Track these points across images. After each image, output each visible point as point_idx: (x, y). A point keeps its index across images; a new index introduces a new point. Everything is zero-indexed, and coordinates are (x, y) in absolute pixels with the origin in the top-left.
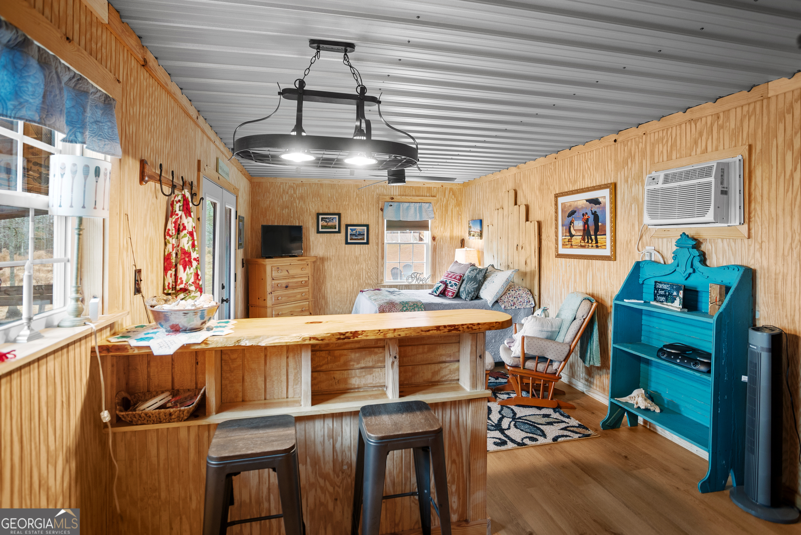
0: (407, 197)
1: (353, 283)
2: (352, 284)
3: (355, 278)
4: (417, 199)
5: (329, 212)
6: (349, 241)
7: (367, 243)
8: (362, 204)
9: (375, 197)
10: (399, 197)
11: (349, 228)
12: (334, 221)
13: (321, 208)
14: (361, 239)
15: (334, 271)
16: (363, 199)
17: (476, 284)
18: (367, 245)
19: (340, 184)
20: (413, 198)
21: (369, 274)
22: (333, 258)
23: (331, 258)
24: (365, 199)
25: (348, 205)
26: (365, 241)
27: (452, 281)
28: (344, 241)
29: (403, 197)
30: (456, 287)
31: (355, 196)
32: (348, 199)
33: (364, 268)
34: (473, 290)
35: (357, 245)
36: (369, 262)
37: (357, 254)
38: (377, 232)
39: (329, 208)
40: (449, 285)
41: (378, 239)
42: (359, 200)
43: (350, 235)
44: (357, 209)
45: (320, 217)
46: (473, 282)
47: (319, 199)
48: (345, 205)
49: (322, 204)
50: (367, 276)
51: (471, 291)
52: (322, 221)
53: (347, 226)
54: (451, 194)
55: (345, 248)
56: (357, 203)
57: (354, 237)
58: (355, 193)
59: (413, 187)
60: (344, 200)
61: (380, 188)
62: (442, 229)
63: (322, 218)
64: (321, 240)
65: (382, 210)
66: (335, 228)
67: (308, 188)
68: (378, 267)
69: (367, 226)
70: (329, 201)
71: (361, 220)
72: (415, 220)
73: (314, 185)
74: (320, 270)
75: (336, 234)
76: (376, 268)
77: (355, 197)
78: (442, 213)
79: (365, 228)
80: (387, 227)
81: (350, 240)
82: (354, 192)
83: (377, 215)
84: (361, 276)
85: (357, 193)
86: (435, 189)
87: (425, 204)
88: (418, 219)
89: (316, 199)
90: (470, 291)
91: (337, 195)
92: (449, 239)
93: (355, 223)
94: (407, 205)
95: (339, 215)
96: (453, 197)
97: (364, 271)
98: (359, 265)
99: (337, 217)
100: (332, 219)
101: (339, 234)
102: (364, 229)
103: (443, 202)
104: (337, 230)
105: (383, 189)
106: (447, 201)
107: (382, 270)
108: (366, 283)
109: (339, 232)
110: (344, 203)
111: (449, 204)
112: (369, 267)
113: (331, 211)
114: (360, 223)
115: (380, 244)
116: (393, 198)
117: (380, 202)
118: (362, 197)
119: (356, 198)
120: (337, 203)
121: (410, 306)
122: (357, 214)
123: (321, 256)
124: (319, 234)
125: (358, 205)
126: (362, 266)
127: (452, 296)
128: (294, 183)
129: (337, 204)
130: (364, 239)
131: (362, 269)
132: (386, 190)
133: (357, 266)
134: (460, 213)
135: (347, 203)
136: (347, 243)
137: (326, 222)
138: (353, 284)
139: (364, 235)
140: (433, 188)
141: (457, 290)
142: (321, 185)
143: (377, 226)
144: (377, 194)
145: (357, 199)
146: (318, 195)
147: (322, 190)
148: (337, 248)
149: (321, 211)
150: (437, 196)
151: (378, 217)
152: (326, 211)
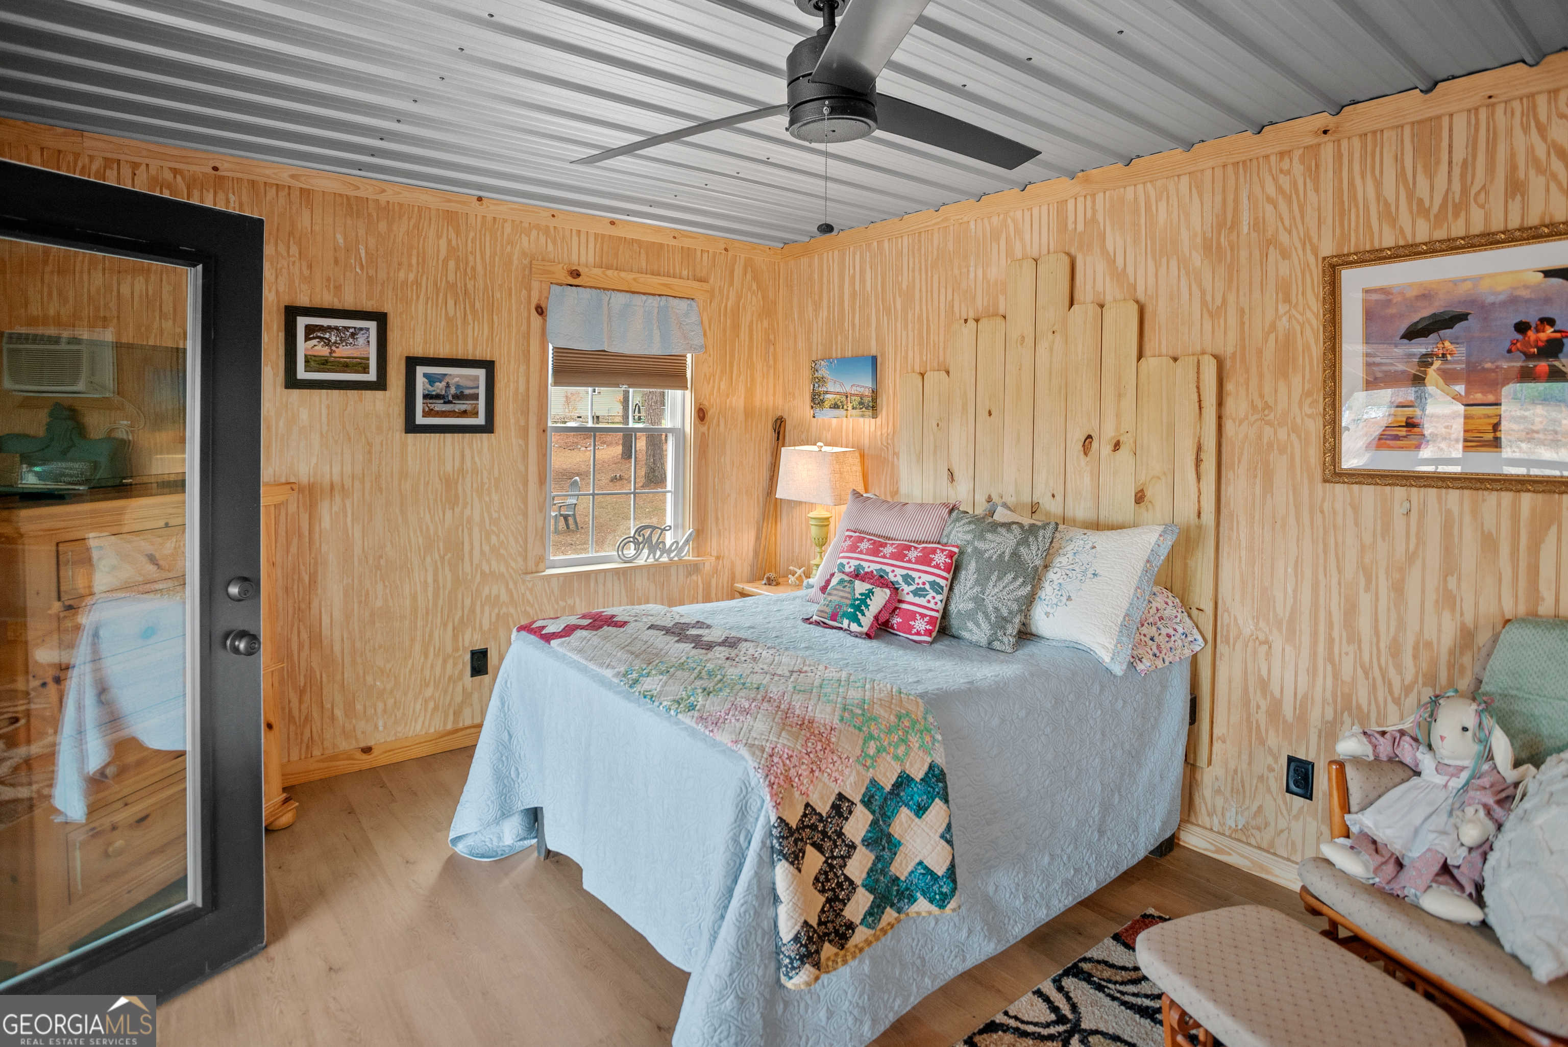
0: (623, 274)
1: (435, 574)
2: (430, 580)
3: (442, 559)
4: (653, 283)
5: (338, 305)
6: (420, 420)
7: (488, 428)
8: (470, 285)
9: (515, 262)
10: (597, 271)
11: (420, 371)
12: (361, 340)
13: (304, 287)
14: (464, 414)
15: (358, 535)
16: (474, 269)
17: (1024, 584)
18: (485, 436)
19: (383, 198)
20: (643, 278)
21: (494, 539)
22: (357, 484)
23: (347, 484)
24: (479, 267)
25: (417, 283)
26: (481, 420)
27: (915, 575)
28: (399, 421)
29: (609, 273)
30: (939, 597)
31: (443, 254)
32: (414, 261)
33: (477, 518)
34: (1015, 607)
35: (448, 436)
36: (495, 497)
37: (449, 468)
38: (522, 388)
39: (338, 288)
40: (907, 589)
41: (526, 413)
42: (457, 268)
43: (425, 397)
44: (451, 303)
45: (302, 322)
46: (1010, 576)
47: (294, 250)
48: (405, 283)
49: (306, 272)
50: (486, 548)
51: (1010, 612)
52: (307, 339)
53: (412, 363)
54: (749, 276)
55: (404, 445)
56: (451, 277)
57: (439, 406)
58: (443, 243)
59: (639, 242)
60: (400, 264)
61: (534, 233)
62: (723, 385)
63: (310, 329)
64: (304, 415)
65: (540, 311)
66: (365, 370)
67: (244, 199)
68: (525, 514)
69: (489, 366)
70: (336, 262)
71: (465, 343)
72: (646, 353)
73: (272, 193)
74: (300, 536)
75: (368, 394)
76: (520, 518)
77: (442, 257)
78: (725, 332)
79: (481, 373)
80: (556, 372)
81: (426, 414)
82: (439, 237)
83: (524, 328)
84: (467, 547)
85: (449, 241)
86: (705, 255)
87: (676, 301)
88: (656, 349)
89: (282, 248)
90: (1005, 612)
91: (372, 241)
92: (741, 417)
93: (444, 351)
94: (622, 298)
95: (381, 319)
96: (754, 287)
97: (476, 530)
98: (458, 510)
99: (372, 325)
100: (353, 335)
101: (379, 394)
102: (477, 378)
103: (727, 299)
104: (372, 376)
105: (542, 239)
106: (739, 298)
107: (540, 524)
108: (483, 572)
109: (380, 384)
110: (402, 275)
111: (744, 308)
112: (495, 515)
113: (348, 302)
114: (460, 354)
115: (533, 432)
116: (576, 274)
117: (535, 284)
118: (471, 258)
119: (446, 261)
120: (372, 272)
121: (889, 731)
122: (450, 321)
123: (304, 480)
124: (295, 393)
125: (452, 287)
126: (467, 512)
127: (929, 633)
128: (175, 171)
129: (370, 279)
130: (476, 414)
131: (470, 521)
132: (554, 242)
133: (449, 513)
134: (772, 337)
135: (411, 277)
136: (411, 427)
137: (328, 343)
138: (436, 580)
139: (476, 397)
140: (699, 253)
141: (940, 606)
142: (305, 193)
143: (522, 369)
144: (524, 254)
145: (452, 264)
146: (291, 233)
147: (306, 214)
148: (370, 445)
149: (303, 300)
150: (711, 281)
151: (527, 336)
152: (327, 300)
